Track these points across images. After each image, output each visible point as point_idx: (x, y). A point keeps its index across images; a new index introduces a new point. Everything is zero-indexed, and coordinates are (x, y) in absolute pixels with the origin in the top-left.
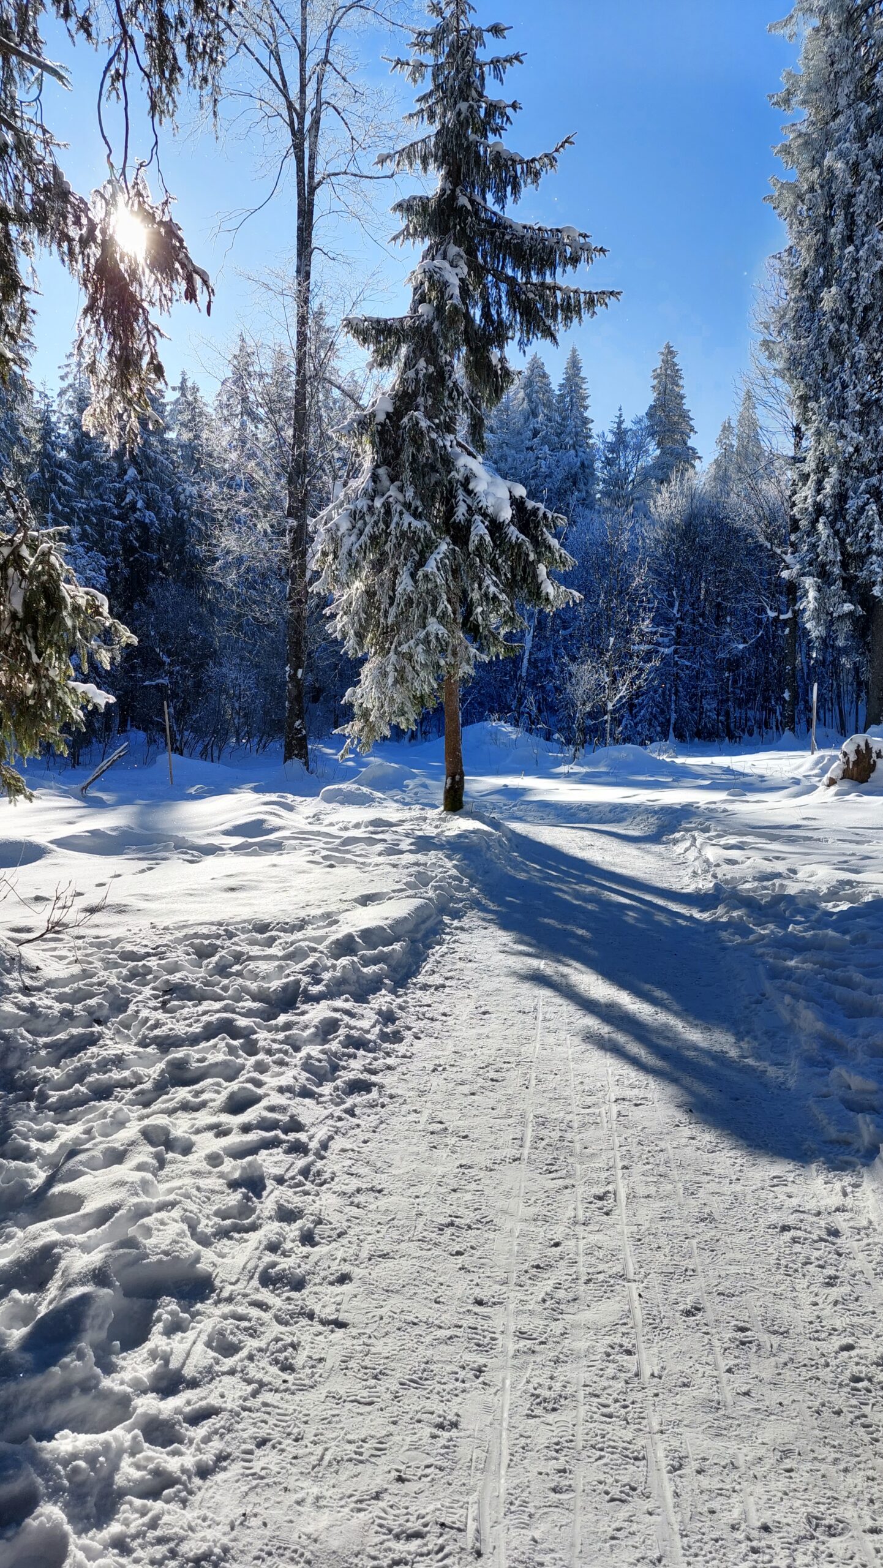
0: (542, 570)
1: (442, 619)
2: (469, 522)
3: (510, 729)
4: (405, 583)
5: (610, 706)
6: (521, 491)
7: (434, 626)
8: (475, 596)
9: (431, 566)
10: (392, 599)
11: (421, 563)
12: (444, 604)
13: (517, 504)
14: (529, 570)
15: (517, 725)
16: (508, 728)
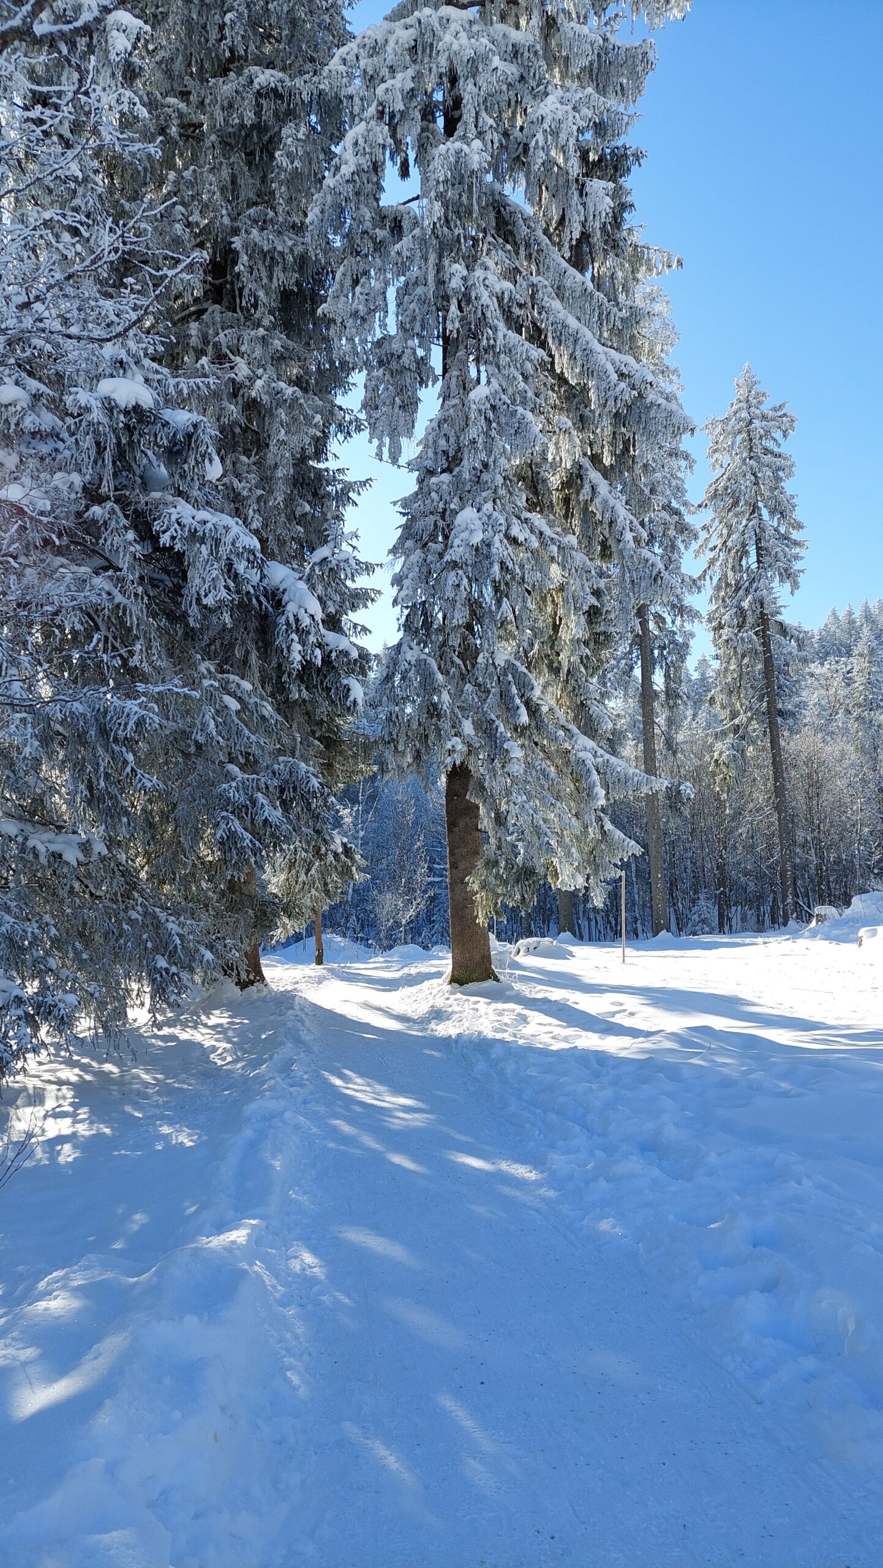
0: (354, 868)
1: (316, 890)
2: (326, 854)
3: (340, 939)
4: (302, 877)
5: (404, 922)
6: (345, 840)
7: (313, 892)
8: (329, 881)
9: (313, 871)
10: (297, 882)
11: (308, 870)
12: (317, 884)
13: (344, 845)
14: (349, 869)
15: (344, 936)
16: (338, 939)
